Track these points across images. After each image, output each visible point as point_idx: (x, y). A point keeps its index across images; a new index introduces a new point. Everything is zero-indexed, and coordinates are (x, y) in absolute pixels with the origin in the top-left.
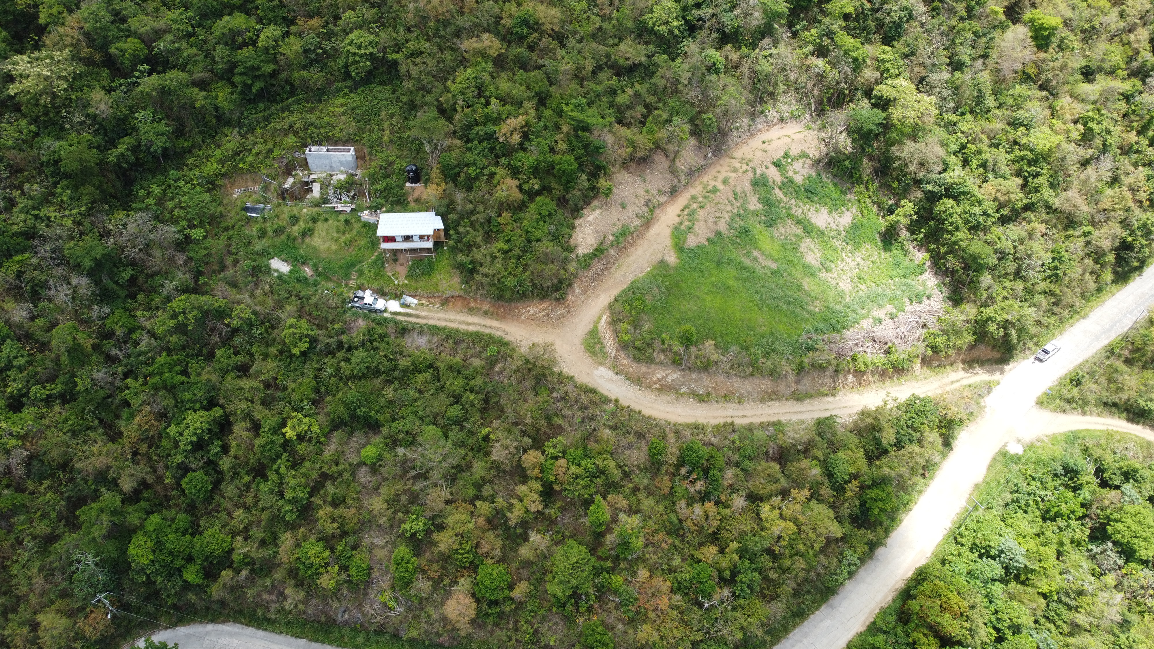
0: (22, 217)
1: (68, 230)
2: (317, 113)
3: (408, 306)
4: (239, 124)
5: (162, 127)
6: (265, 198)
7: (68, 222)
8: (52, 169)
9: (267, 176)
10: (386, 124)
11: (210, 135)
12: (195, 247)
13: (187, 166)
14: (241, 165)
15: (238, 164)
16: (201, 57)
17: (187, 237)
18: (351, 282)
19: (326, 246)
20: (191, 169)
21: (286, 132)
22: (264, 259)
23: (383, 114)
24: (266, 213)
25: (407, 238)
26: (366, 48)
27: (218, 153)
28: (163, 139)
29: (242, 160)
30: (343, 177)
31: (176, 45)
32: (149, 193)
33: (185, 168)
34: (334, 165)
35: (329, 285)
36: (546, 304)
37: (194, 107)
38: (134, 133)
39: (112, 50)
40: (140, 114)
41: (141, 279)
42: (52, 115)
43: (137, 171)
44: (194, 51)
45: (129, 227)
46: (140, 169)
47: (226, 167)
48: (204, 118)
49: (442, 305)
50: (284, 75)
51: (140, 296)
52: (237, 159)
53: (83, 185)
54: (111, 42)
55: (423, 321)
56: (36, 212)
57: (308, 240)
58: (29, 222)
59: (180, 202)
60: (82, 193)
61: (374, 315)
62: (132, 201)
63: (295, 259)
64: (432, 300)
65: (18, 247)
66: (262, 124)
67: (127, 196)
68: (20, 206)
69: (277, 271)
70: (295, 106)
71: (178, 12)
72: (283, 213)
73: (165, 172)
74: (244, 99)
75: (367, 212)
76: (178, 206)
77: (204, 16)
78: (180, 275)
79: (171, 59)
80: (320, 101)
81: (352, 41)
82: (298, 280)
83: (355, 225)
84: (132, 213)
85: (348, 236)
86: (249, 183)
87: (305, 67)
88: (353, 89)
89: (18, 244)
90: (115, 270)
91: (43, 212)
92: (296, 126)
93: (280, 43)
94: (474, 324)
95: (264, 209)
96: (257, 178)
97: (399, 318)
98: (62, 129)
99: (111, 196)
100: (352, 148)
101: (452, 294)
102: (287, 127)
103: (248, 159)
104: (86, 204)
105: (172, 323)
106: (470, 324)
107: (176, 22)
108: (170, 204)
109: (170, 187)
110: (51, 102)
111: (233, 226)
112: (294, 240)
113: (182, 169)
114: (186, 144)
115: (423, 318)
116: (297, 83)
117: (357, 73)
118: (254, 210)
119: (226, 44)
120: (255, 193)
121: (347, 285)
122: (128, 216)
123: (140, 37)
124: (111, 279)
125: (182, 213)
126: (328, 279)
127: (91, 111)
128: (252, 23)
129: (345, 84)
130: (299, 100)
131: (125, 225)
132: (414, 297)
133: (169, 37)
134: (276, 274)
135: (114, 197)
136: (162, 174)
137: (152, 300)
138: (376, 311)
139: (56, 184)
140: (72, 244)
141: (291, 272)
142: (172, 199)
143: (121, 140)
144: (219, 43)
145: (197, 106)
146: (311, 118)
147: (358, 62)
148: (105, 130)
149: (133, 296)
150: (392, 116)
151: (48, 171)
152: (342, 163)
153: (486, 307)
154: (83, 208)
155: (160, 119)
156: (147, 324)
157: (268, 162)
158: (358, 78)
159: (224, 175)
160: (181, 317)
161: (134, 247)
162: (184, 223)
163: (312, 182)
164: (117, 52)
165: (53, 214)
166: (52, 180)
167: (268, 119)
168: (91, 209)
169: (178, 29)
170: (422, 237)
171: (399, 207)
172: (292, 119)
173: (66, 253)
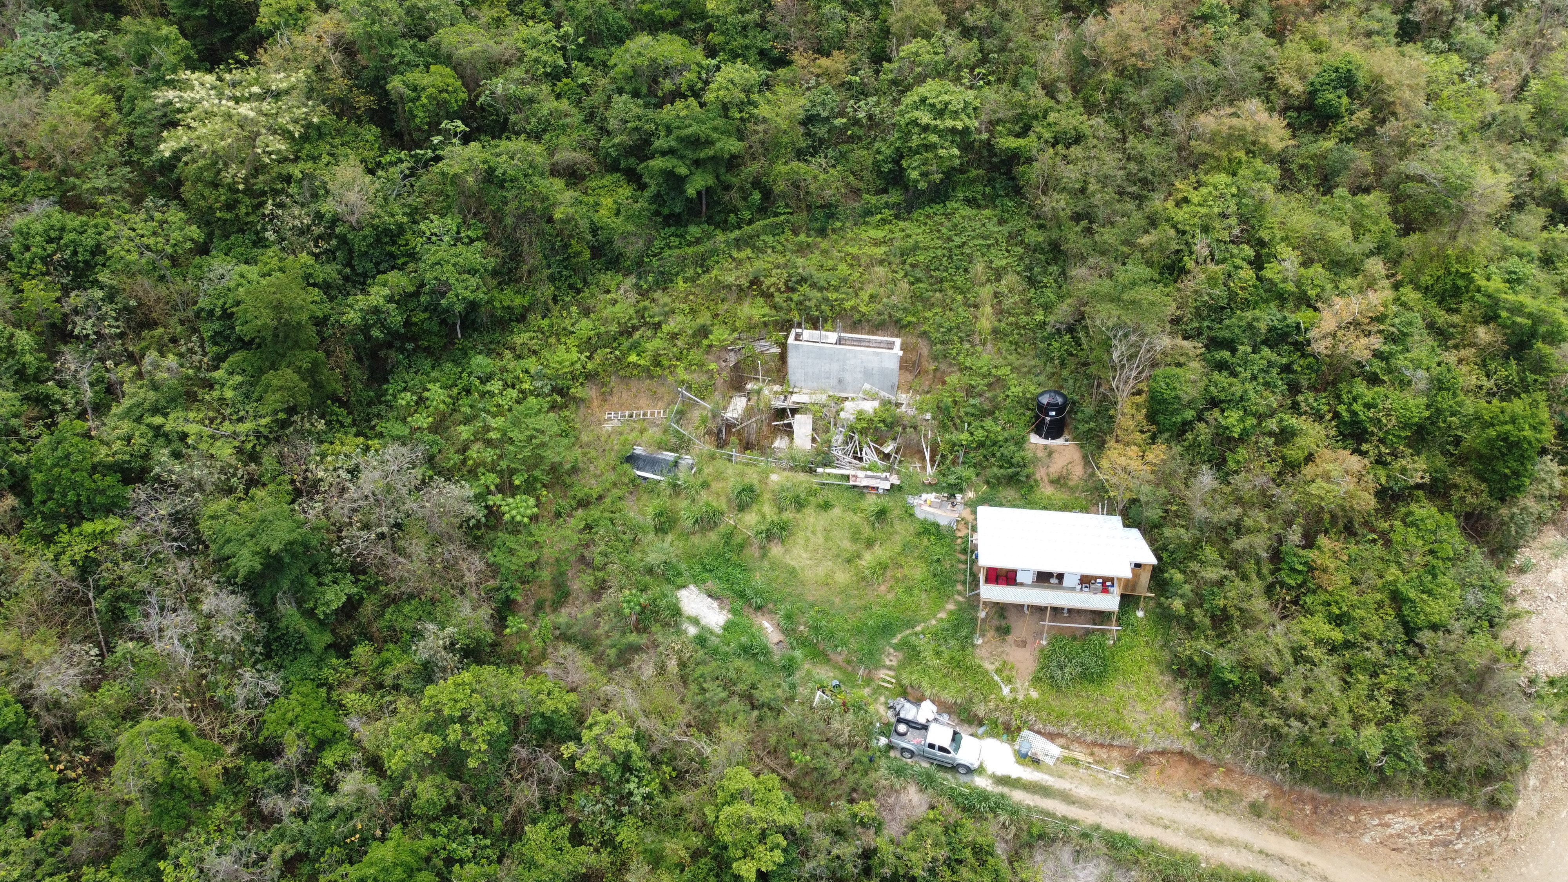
0: (125, 427)
1: (222, 470)
2: (816, 257)
3: (1035, 762)
4: (639, 267)
5: (472, 255)
6: (681, 437)
7: (225, 451)
8: (216, 326)
9: (689, 388)
10: (986, 292)
11: (571, 286)
12: (510, 541)
13: (513, 349)
14: (633, 358)
15: (625, 355)
16: (577, 117)
17: (493, 513)
18: (883, 674)
19: (821, 571)
20: (519, 357)
21: (742, 293)
22: (668, 588)
23: (979, 267)
24: (682, 475)
25: (1043, 578)
26: (955, 114)
27: (585, 326)
28: (473, 281)
29: (634, 347)
30: (870, 407)
31: (529, 90)
32: (421, 401)
33: (508, 354)
34: (848, 377)
35: (825, 674)
36: (1448, 812)
37: (550, 220)
38: (411, 266)
39: (395, 84)
40: (433, 224)
41: (369, 607)
42: (243, 210)
43: (402, 350)
44: (564, 105)
45: (365, 477)
46: (410, 346)
47: (598, 358)
48: (566, 246)
49: (1131, 769)
50: (753, 168)
51: (362, 652)
52: (626, 344)
53: (274, 367)
54: (394, 71)
55: (1088, 817)
56: (158, 420)
57: (776, 550)
58: (138, 441)
59: (487, 429)
60: (268, 386)
61: (949, 780)
62: (379, 416)
63: (742, 595)
64: (1103, 754)
65: (99, 499)
66: (690, 273)
67: (370, 404)
68: (127, 402)
69: (696, 621)
70: (769, 239)
71: (541, 27)
72: (719, 476)
73: (461, 358)
74: (657, 213)
75: (931, 497)
76: (482, 437)
77: (594, 38)
78: (466, 610)
79: (513, 118)
80: (822, 232)
81: (923, 100)
82: (747, 651)
83: (898, 526)
84: (375, 443)
85: (880, 552)
86: (643, 402)
87: (800, 155)
88: (904, 211)
89: (102, 492)
90: (312, 581)
91: (172, 423)
92: (768, 282)
93: (755, 97)
94: (1232, 843)
95: (676, 464)
96: (662, 390)
97: (1018, 796)
98: (260, 242)
99: (336, 399)
100: (898, 341)
101: (1164, 744)
102: (745, 282)
103: (650, 346)
104: (275, 412)
105: (428, 743)
106: (1220, 842)
107: (535, 45)
108: (464, 432)
109: (468, 392)
110: (245, 181)
111: (600, 498)
112: (742, 547)
113: (500, 355)
114: (518, 301)
115: (1084, 804)
116: (780, 187)
117: (925, 175)
118: (651, 463)
119: (636, 94)
120: (653, 424)
121: (869, 680)
122: (367, 449)
123: (457, 67)
124: (299, 603)
125: (489, 455)
126: (819, 655)
127: (328, 207)
128: (698, 54)
129: (885, 198)
130: (777, 226)
131: (354, 472)
132: (1051, 737)
133: (517, 73)
134: (692, 631)
135: (343, 404)
136: (456, 363)
137: (385, 664)
138: (955, 768)
139: (219, 360)
140: (223, 504)
141: (728, 627)
142: (467, 421)
143: (381, 278)
144: (620, 91)
145: (558, 215)
146: (804, 265)
147: (930, 147)
148: (351, 251)
149: (343, 649)
150: (998, 275)
151: (208, 329)
152: (868, 375)
153: (1257, 793)
154: (263, 421)
155: (472, 241)
156: (365, 732)
157: (695, 355)
158: (922, 185)
159: (590, 377)
160: (454, 732)
161: (366, 526)
162: (492, 479)
163: (794, 411)
164: (403, 89)
165: (192, 429)
166: (212, 350)
167: (703, 263)
168: (284, 424)
169: (537, 60)
170: (1086, 581)
171: (1011, 493)
172: (759, 265)
173: (204, 525)
